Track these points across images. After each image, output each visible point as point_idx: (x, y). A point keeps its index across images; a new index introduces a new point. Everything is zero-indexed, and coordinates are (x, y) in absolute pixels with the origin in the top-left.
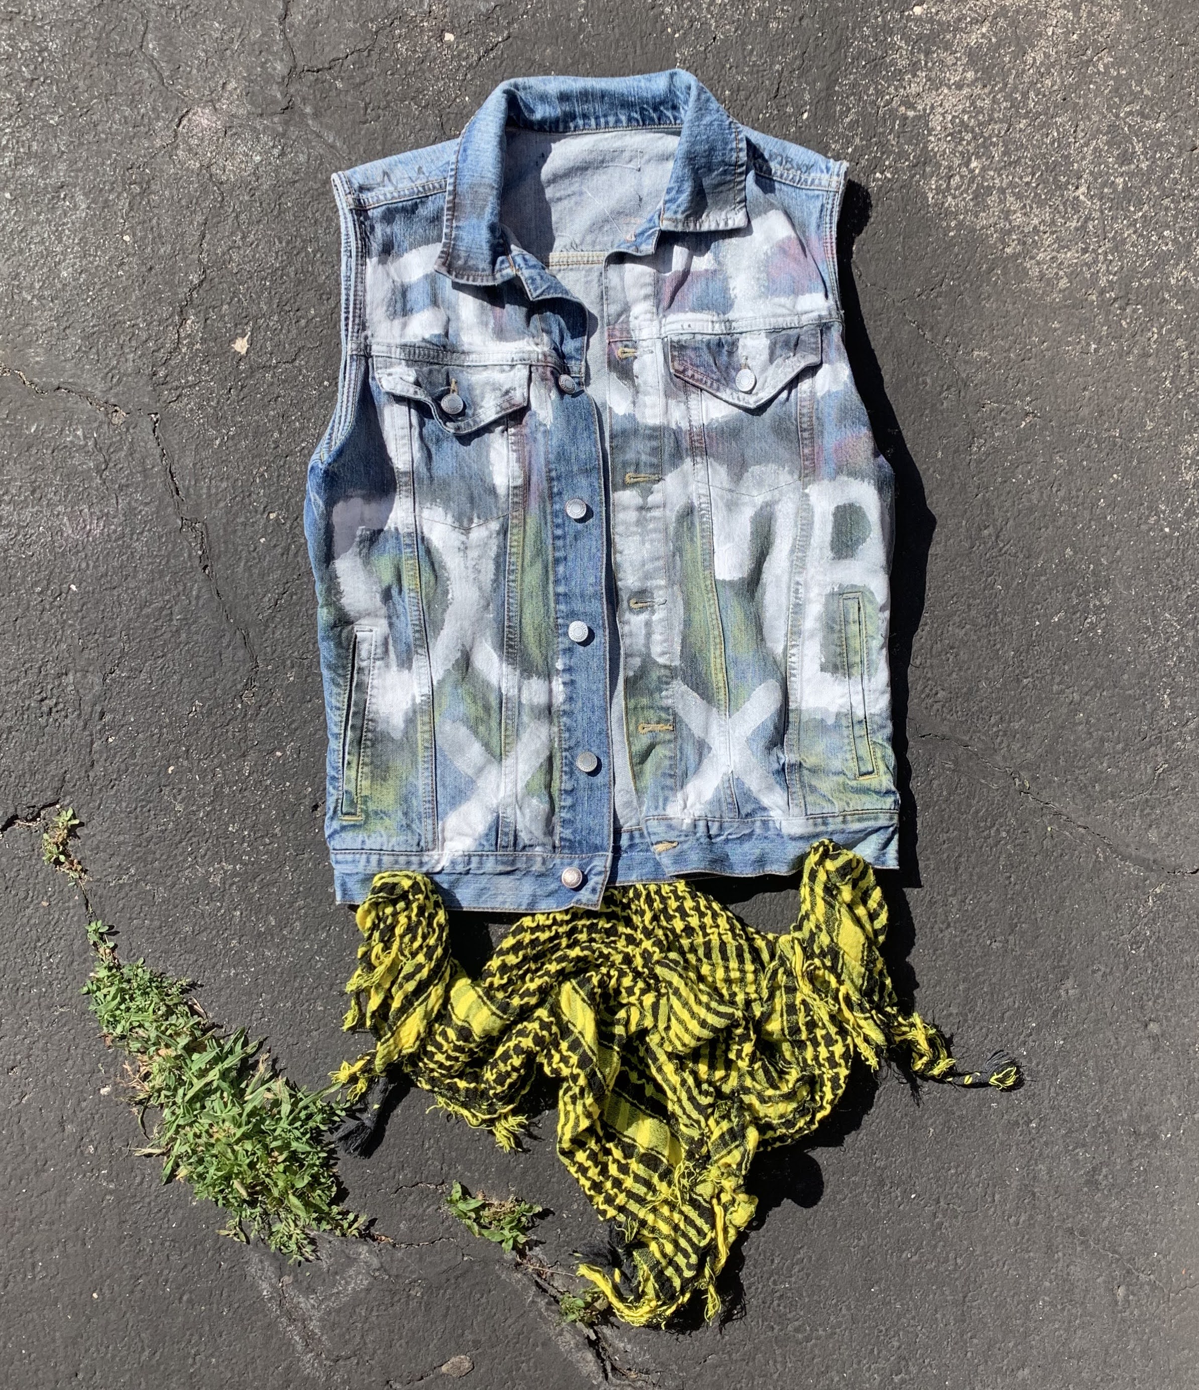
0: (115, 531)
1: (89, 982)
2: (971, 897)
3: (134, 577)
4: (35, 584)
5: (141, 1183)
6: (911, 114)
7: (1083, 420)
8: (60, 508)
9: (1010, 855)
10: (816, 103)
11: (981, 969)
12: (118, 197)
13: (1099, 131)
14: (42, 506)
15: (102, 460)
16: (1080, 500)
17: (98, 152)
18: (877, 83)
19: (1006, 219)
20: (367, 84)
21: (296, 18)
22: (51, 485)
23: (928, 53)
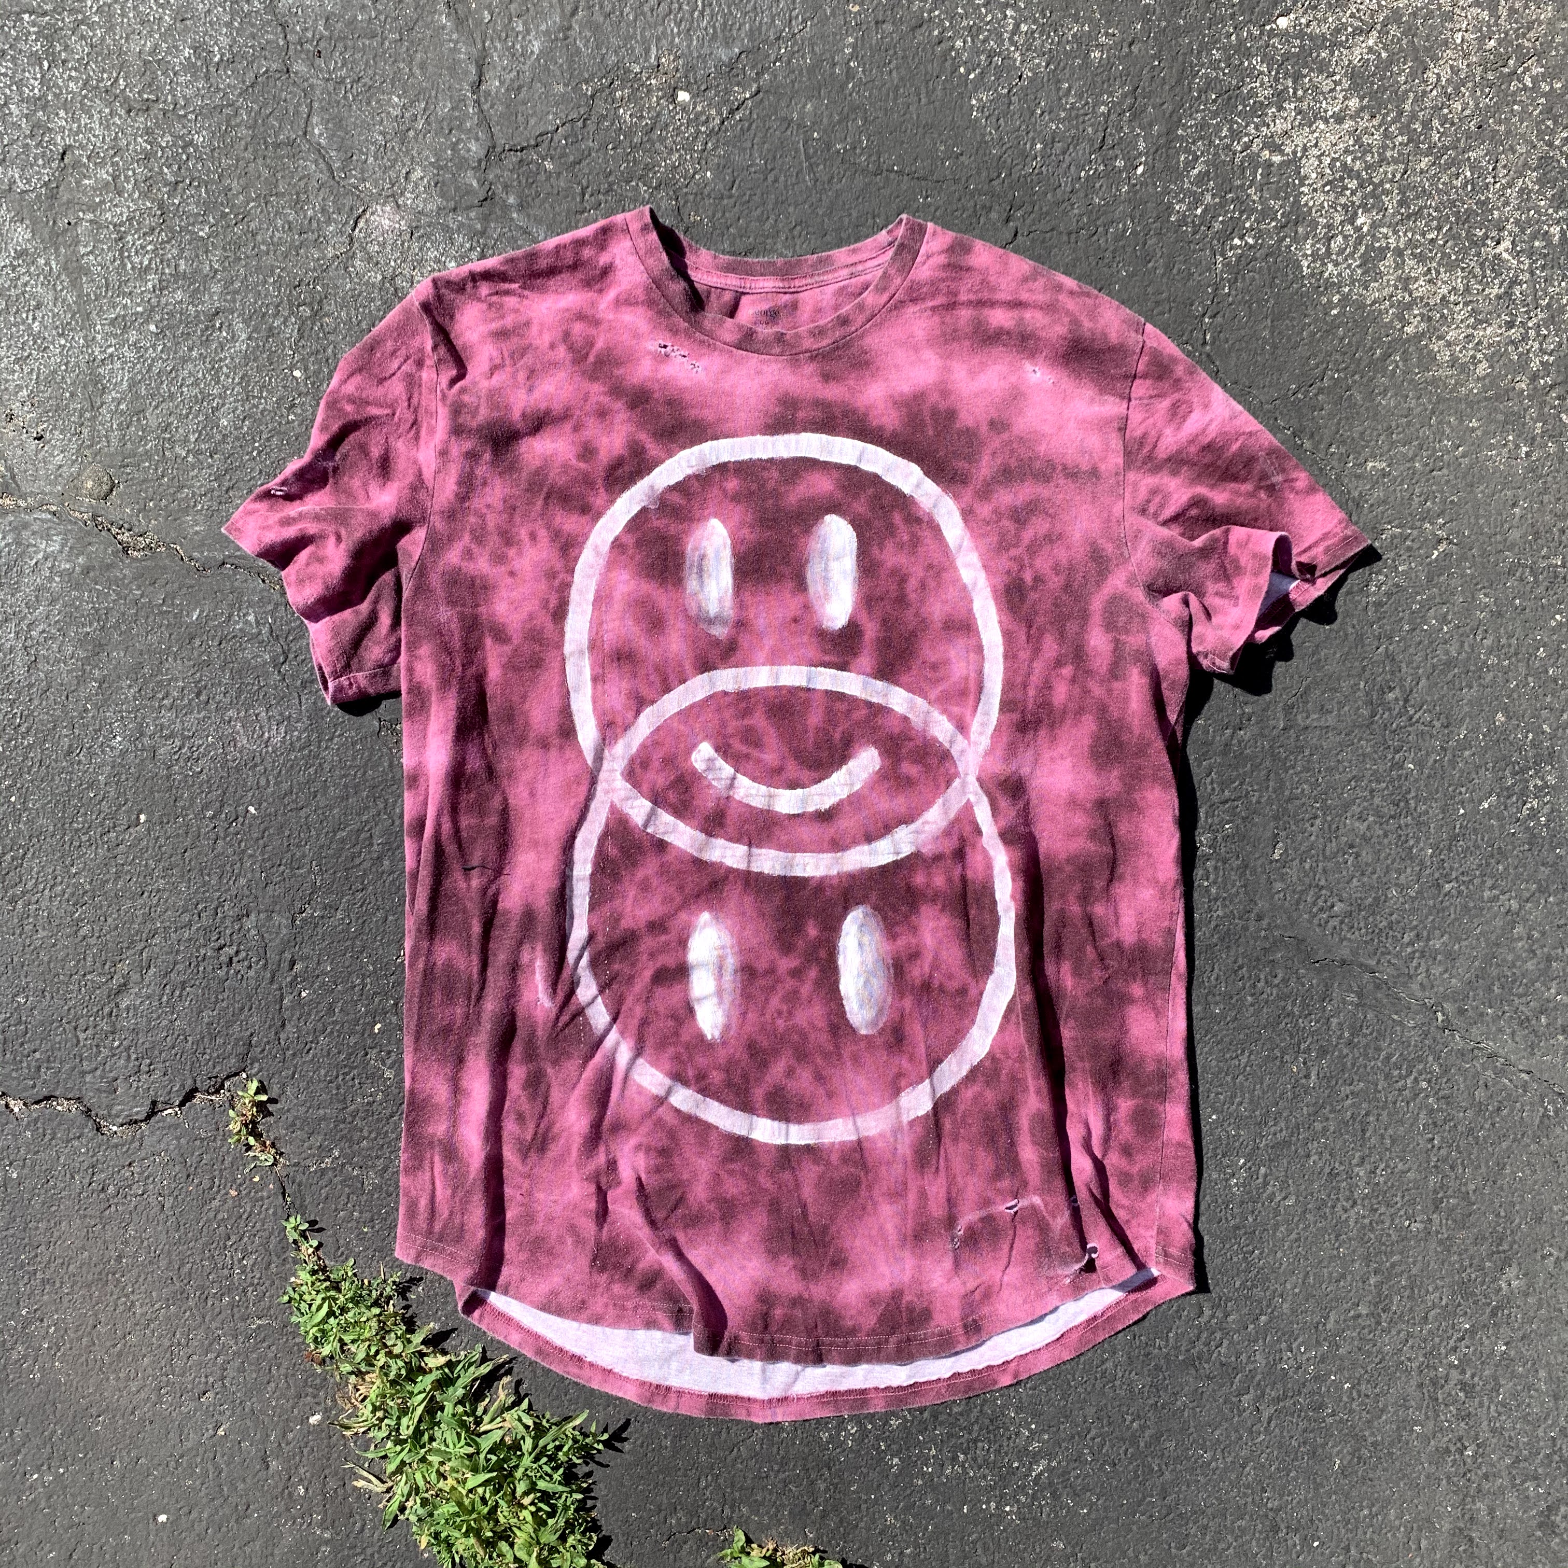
0: (299, 738)
1: (289, 1289)
2: (1382, 1166)
3: (324, 794)
4: (206, 807)
5: (362, 1530)
6: (1277, 159)
7: (1513, 545)
8: (230, 713)
9: (1431, 1111)
10: (1154, 151)
11: (1396, 1258)
12: (284, 323)
13: (1525, 164)
14: (210, 712)
15: (279, 650)
16: (1512, 650)
17: (258, 269)
18: (1232, 122)
19: (1405, 289)
20: (584, 163)
21: (493, 84)
22: (220, 684)
23: (1297, 77)
